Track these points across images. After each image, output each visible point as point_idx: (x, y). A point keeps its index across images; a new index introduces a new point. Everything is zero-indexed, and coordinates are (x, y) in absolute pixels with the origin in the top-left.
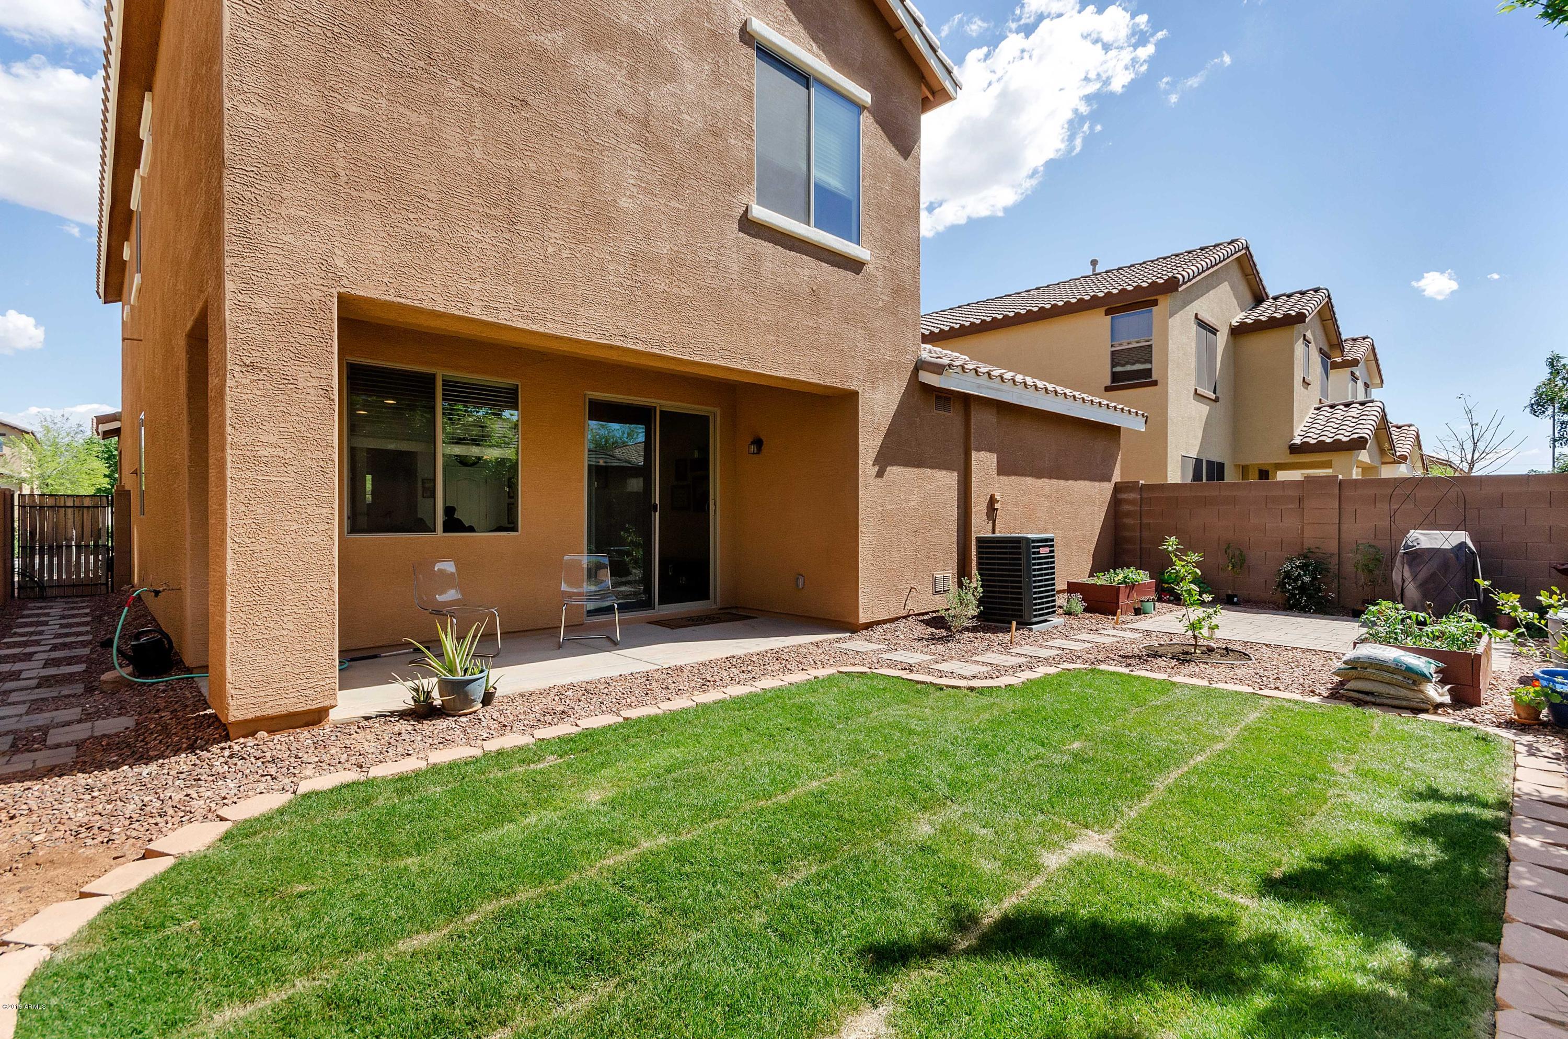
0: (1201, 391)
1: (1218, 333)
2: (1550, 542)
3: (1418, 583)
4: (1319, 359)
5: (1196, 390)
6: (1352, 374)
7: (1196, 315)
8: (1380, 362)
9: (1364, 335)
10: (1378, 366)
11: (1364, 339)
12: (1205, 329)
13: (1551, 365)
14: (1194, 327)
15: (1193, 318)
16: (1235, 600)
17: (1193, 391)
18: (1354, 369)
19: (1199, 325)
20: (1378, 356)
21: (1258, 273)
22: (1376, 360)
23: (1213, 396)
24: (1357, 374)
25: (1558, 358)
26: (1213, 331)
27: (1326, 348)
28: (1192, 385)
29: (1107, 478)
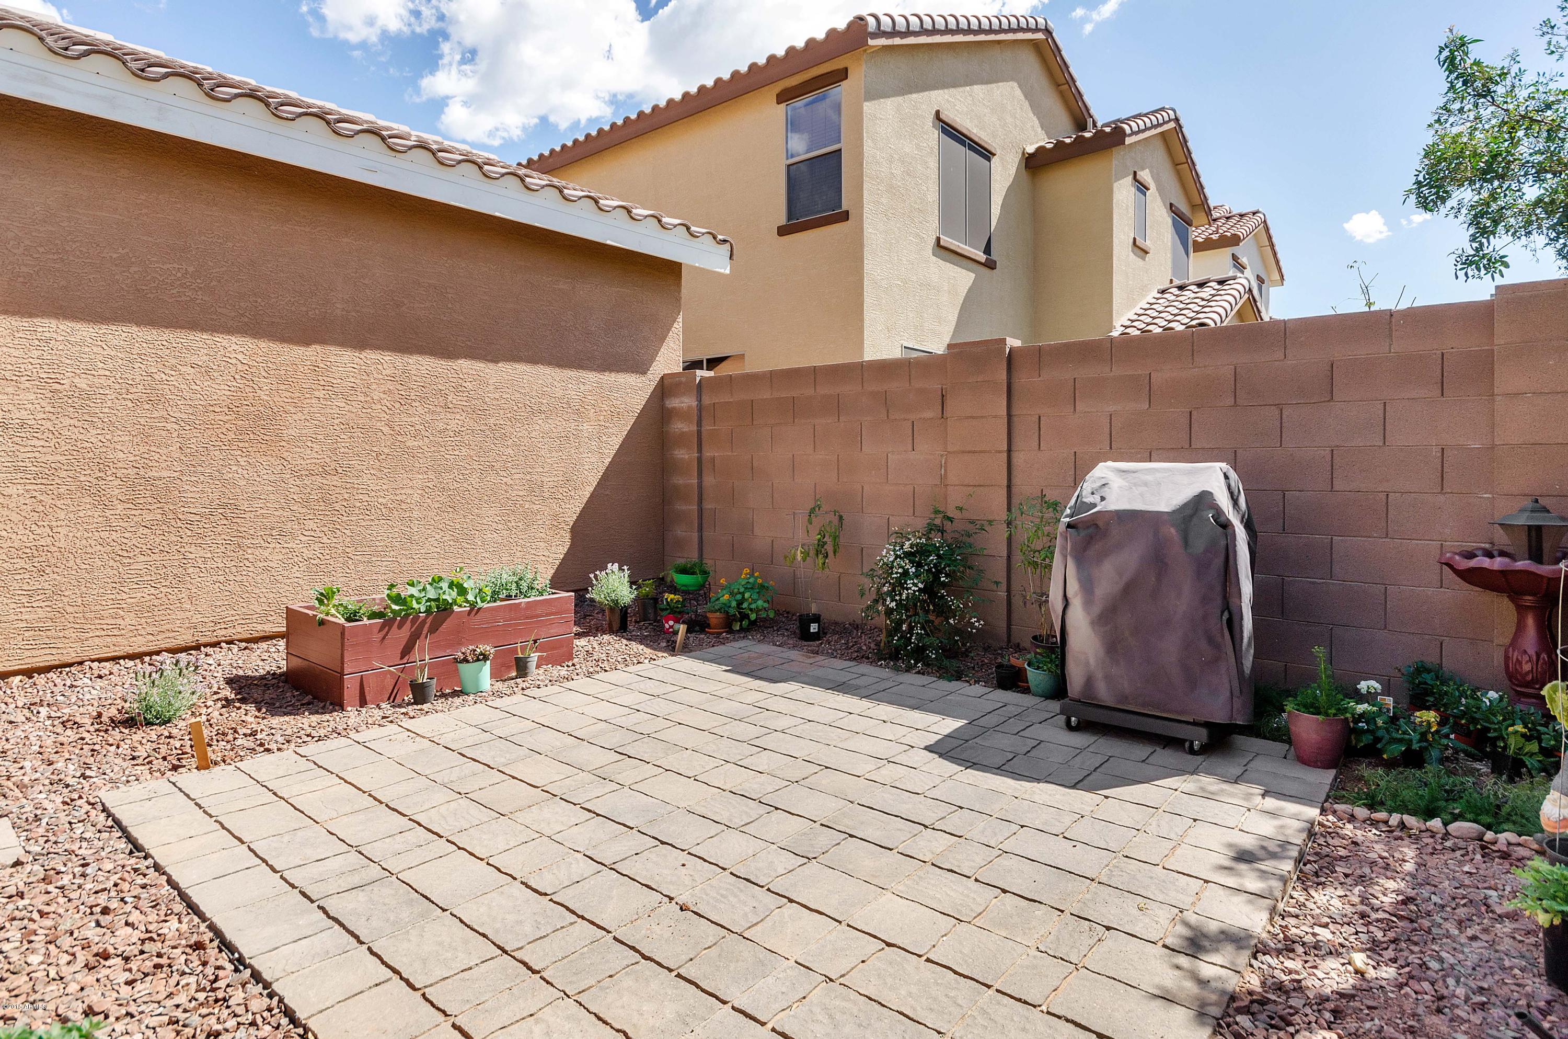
0: (946, 241)
1: (994, 160)
2: (1442, 491)
3: (1097, 609)
4: (1170, 221)
5: (938, 239)
6: (1235, 258)
7: (938, 112)
8: (1277, 248)
9: (1254, 209)
10: (1275, 254)
11: (1254, 214)
12: (963, 143)
13: (1451, 64)
14: (934, 135)
15: (931, 117)
16: (814, 628)
17: (933, 241)
18: (1235, 250)
19: (944, 131)
20: (1274, 240)
21: (1074, 81)
22: (1272, 246)
23: (982, 257)
24: (1244, 260)
25: (1462, 44)
26: (986, 154)
27: (1184, 208)
28: (931, 228)
29: (641, 368)
